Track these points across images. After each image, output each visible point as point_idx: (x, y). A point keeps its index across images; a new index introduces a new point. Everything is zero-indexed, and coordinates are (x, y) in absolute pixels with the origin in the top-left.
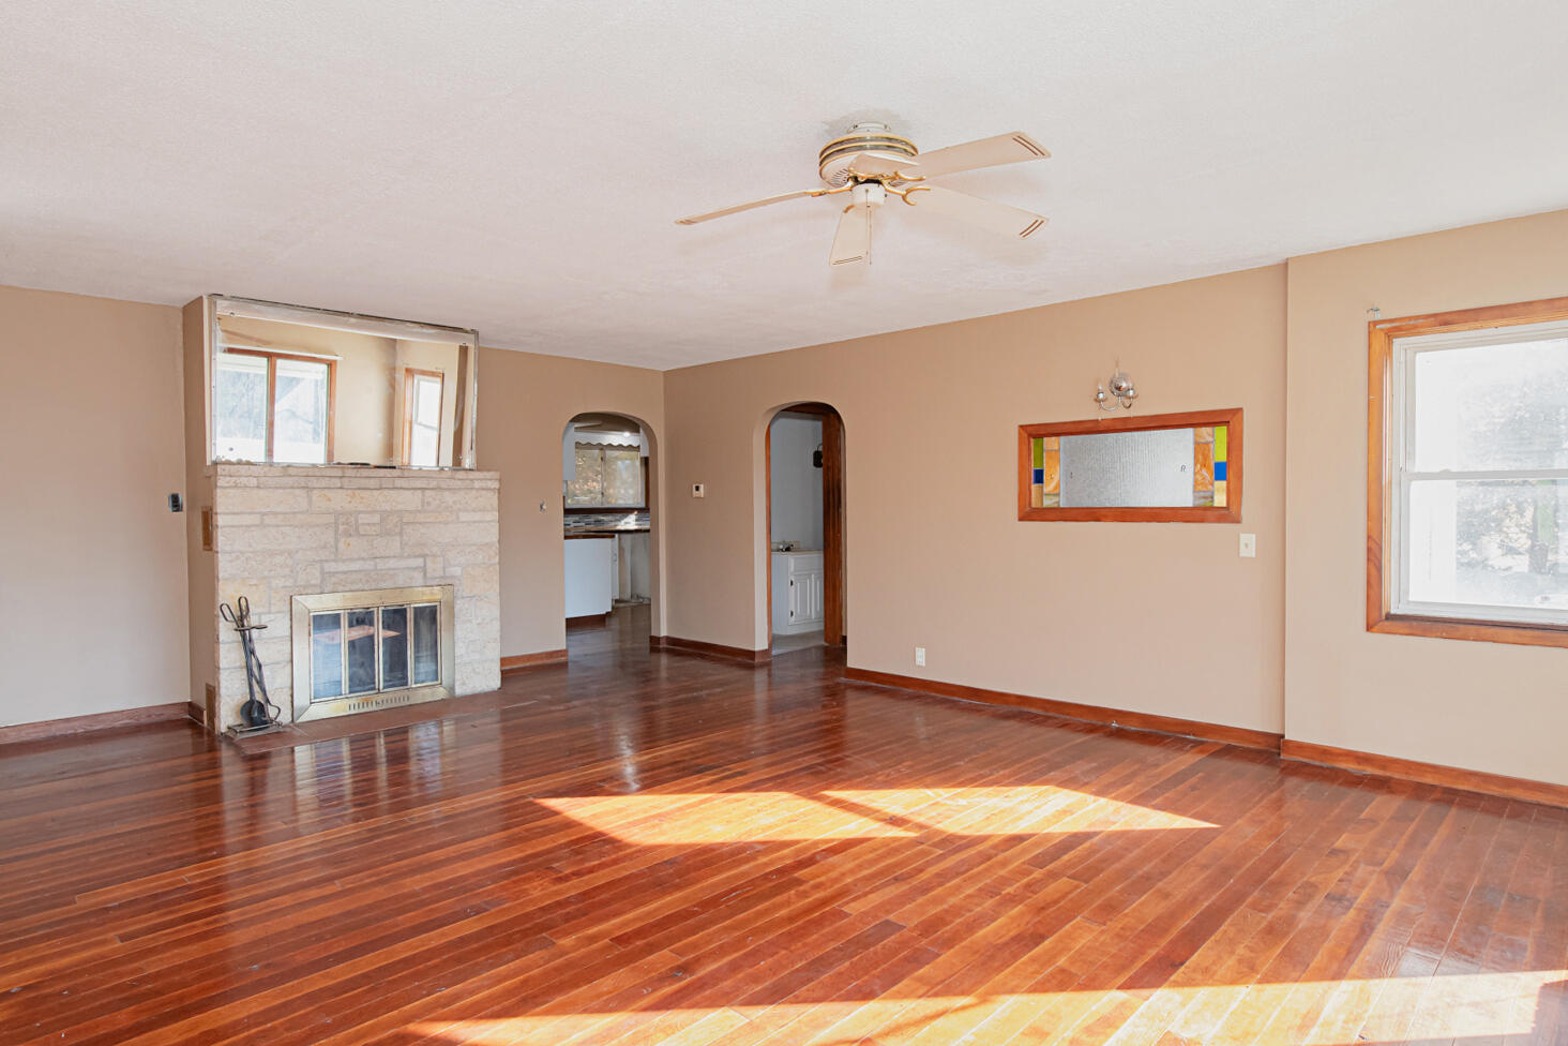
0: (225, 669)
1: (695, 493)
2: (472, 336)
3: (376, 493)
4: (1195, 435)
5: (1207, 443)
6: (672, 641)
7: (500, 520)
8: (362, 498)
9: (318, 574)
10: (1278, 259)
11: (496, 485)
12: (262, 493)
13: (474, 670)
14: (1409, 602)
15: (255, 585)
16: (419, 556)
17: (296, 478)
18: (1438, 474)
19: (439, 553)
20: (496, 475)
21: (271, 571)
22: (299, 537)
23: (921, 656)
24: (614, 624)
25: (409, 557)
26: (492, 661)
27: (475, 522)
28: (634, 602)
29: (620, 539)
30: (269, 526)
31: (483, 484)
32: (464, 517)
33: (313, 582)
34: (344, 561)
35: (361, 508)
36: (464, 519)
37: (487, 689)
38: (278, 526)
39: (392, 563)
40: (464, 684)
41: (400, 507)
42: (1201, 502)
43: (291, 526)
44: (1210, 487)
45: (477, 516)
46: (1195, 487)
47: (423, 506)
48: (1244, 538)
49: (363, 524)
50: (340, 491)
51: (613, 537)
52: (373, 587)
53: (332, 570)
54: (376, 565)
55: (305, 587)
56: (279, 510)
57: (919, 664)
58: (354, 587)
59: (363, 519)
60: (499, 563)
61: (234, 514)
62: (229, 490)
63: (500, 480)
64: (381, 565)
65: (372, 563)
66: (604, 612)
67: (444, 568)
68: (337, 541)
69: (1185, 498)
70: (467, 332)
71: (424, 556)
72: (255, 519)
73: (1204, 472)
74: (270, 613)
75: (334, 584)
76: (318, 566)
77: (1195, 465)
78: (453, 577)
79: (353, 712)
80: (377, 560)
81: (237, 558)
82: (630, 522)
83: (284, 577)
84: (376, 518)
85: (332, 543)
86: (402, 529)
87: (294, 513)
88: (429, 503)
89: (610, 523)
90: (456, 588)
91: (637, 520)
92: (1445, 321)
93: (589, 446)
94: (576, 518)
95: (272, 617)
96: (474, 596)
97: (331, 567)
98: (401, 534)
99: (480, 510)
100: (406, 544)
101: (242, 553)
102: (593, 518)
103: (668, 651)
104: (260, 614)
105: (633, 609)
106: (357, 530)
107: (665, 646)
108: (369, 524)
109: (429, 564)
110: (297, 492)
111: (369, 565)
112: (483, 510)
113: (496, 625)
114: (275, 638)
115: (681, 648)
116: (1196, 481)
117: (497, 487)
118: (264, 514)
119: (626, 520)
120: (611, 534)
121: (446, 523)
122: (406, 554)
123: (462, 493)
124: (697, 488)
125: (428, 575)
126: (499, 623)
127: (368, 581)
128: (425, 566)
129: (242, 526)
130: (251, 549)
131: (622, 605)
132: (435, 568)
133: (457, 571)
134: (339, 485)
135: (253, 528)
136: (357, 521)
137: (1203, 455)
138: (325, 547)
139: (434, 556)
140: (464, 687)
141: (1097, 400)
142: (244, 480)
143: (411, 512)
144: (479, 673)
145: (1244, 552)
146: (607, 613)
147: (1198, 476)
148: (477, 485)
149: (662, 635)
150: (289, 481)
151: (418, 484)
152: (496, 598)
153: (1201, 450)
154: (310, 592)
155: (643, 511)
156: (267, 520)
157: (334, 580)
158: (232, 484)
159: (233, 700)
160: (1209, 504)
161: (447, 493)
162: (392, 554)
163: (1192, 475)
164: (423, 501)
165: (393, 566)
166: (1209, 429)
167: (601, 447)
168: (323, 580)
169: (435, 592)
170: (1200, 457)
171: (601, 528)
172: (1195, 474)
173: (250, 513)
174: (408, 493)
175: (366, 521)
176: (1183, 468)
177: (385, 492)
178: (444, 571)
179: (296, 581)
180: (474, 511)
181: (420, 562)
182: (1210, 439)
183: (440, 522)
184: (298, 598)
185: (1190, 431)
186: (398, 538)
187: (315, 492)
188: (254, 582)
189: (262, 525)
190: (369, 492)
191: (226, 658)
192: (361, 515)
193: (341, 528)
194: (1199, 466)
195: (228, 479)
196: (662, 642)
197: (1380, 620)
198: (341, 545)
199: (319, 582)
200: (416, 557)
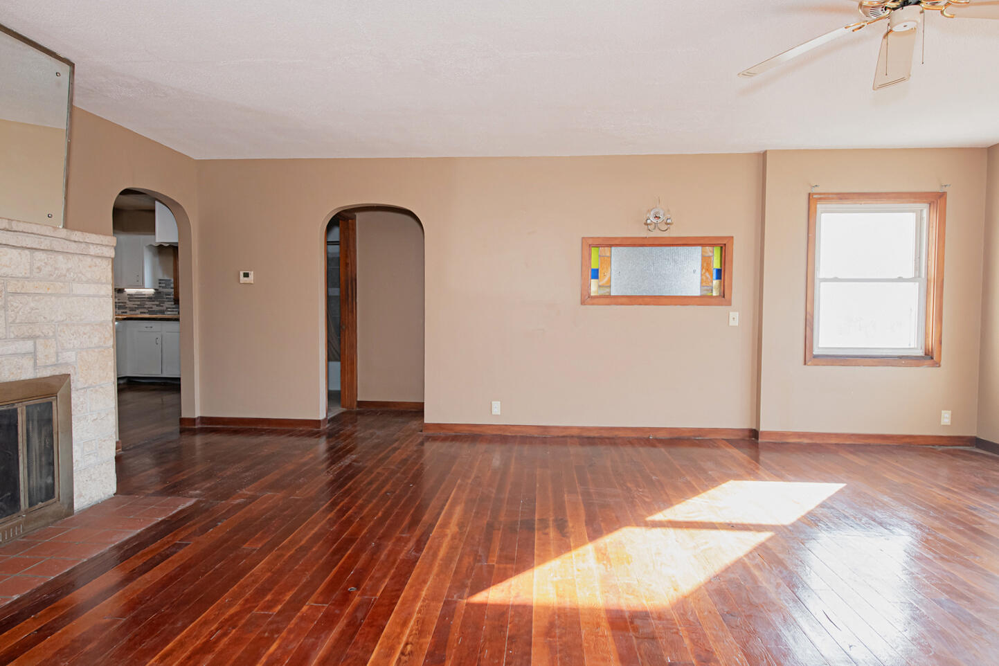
1: (243, 280)
2: (68, 68)
4: (702, 252)
5: (710, 257)
6: (204, 420)
10: (761, 149)
11: (112, 253)
13: (91, 477)
14: (819, 348)
16: (30, 338)
18: (831, 279)
19: (51, 334)
20: (112, 241)
23: (496, 408)
25: (17, 338)
26: (106, 462)
27: (89, 296)
31: (98, 250)
32: (78, 289)
36: (78, 292)
37: (102, 498)
40: (80, 496)
41: (5, 270)
42: (705, 293)
44: (711, 284)
45: (92, 289)
46: (701, 283)
47: (31, 270)
48: (732, 314)
57: (496, 413)
60: (116, 347)
63: (116, 248)
67: (57, 354)
69: (695, 291)
71: (33, 338)
73: (707, 274)
77: (702, 270)
78: (67, 364)
86: (6, 302)
88: (38, 268)
90: (71, 379)
92: (843, 197)
96: (88, 387)
98: (5, 308)
99: (95, 283)
100: (12, 322)
103: (201, 431)
107: (200, 426)
109: (40, 348)
112: (98, 282)
115: (213, 426)
116: (702, 280)
117: (113, 255)
121: (59, 296)
122: (12, 336)
123: (76, 258)
124: (246, 275)
126: (114, 417)
128: (35, 349)
132: (47, 353)
133: (70, 357)
137: (707, 264)
139: (46, 337)
140: (81, 499)
141: (646, 224)
143: (17, 278)
144: (94, 479)
145: (732, 323)
147: (704, 278)
148: (93, 250)
149: (196, 416)
152: (111, 388)
153: (706, 261)
160: (710, 294)
161: (60, 257)
163: (700, 275)
164: (31, 265)
166: (711, 248)
170: (705, 265)
172: (702, 275)
174: (15, 252)
176: (694, 271)
178: (57, 356)
180: (87, 282)
181: (29, 345)
182: (711, 254)
183: (52, 295)
185: (699, 248)
186: (2, 313)
194: (704, 270)
196: (197, 423)
197: (810, 357)
200: (24, 338)
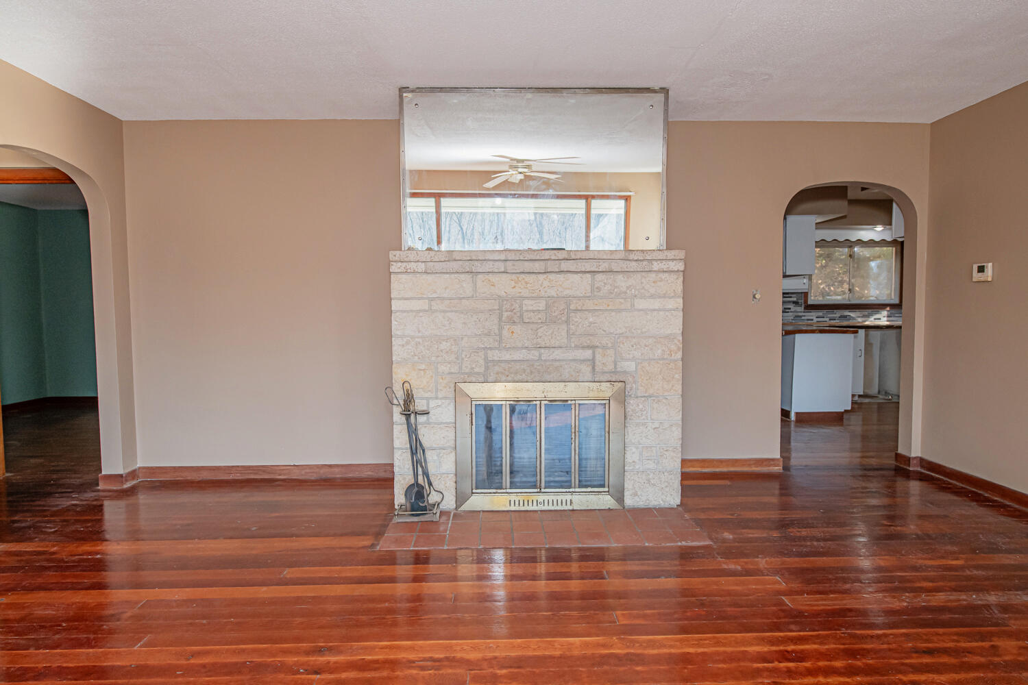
0: (399, 449)
1: (977, 276)
2: (662, 96)
3: (541, 277)
6: (927, 465)
7: (685, 310)
8: (527, 283)
9: (482, 362)
11: (680, 266)
12: (430, 278)
13: (649, 481)
15: (424, 370)
16: (588, 347)
17: (461, 263)
19: (610, 345)
20: (681, 254)
21: (438, 356)
22: (465, 323)
24: (856, 424)
25: (577, 347)
26: (670, 472)
27: (654, 310)
28: (881, 398)
29: (867, 336)
30: (436, 311)
31: (664, 266)
32: (641, 304)
33: (477, 370)
34: (507, 349)
35: (525, 293)
36: (641, 307)
37: (663, 504)
38: (444, 311)
39: (557, 354)
40: (635, 494)
41: (567, 292)
43: (456, 312)
45: (657, 304)
47: (592, 291)
49: (527, 311)
50: (505, 275)
51: (857, 332)
52: (537, 379)
53: (496, 358)
54: (540, 355)
55: (469, 374)
56: (445, 295)
58: (519, 377)
59: (529, 305)
60: (682, 359)
61: (406, 299)
62: (400, 276)
63: (685, 260)
64: (546, 354)
65: (536, 353)
66: (843, 411)
67: (615, 362)
68: (501, 329)
70: (654, 91)
71: (593, 347)
72: (423, 305)
74: (437, 398)
75: (497, 373)
76: (482, 354)
78: (625, 372)
79: (513, 508)
80: (542, 351)
81: (408, 343)
82: (882, 319)
83: (449, 363)
84: (542, 305)
85: (497, 331)
86: (568, 318)
87: (461, 299)
88: (599, 289)
89: (857, 318)
90: (628, 387)
91: (888, 317)
93: (836, 243)
94: (820, 313)
95: (439, 402)
96: (650, 396)
97: (495, 355)
98: (567, 322)
99: (660, 297)
100: (573, 334)
101: (413, 337)
102: (838, 313)
103: (922, 478)
104: (428, 399)
105: (880, 406)
106: (521, 316)
107: (917, 470)
108: (533, 311)
109: (598, 357)
110: (463, 276)
111: (534, 354)
112: (664, 296)
113: (677, 433)
114: (442, 423)
117: (682, 268)
118: (432, 299)
119: (877, 316)
120: (854, 329)
121: (620, 311)
122: (573, 345)
123: (639, 275)
124: (981, 269)
125: (597, 369)
126: (680, 430)
127: (531, 372)
128: (594, 357)
129: (412, 311)
130: (420, 334)
131: (867, 400)
132: (605, 361)
133: (630, 366)
134: (503, 270)
135: (421, 314)
136: (521, 306)
138: (488, 334)
139: (605, 348)
140: (636, 498)
142: (413, 266)
143: (579, 298)
144: (654, 485)
146: (846, 411)
148: (656, 266)
149: (913, 455)
150: (455, 266)
151: (588, 266)
152: (677, 401)
154: (474, 380)
155: (896, 307)
156: (435, 306)
157: (497, 368)
158: (402, 269)
159: (404, 479)
161: (620, 277)
162: (557, 345)
164: (592, 286)
165: (558, 358)
167: (850, 244)
168: (487, 368)
169: (603, 389)
171: (845, 323)
173: (419, 299)
174: (577, 276)
175: (530, 308)
177: (552, 276)
178: (615, 365)
179: (460, 368)
180: (652, 297)
181: (588, 354)
183: (612, 310)
184: (461, 385)
186: (564, 327)
187: (480, 276)
188: (423, 367)
189: (430, 311)
190: (534, 276)
191: (398, 438)
192: (526, 302)
193: (505, 314)
195: (400, 264)
196: (913, 462)
198: (505, 333)
199: (482, 370)
200: (583, 348)
